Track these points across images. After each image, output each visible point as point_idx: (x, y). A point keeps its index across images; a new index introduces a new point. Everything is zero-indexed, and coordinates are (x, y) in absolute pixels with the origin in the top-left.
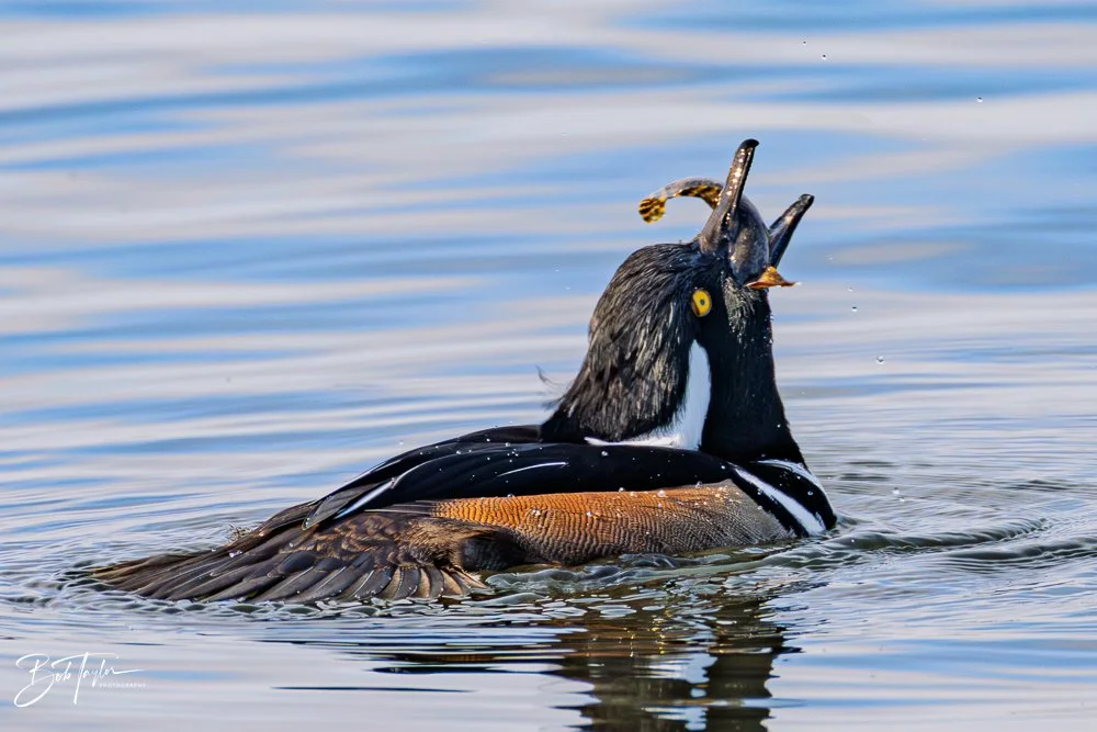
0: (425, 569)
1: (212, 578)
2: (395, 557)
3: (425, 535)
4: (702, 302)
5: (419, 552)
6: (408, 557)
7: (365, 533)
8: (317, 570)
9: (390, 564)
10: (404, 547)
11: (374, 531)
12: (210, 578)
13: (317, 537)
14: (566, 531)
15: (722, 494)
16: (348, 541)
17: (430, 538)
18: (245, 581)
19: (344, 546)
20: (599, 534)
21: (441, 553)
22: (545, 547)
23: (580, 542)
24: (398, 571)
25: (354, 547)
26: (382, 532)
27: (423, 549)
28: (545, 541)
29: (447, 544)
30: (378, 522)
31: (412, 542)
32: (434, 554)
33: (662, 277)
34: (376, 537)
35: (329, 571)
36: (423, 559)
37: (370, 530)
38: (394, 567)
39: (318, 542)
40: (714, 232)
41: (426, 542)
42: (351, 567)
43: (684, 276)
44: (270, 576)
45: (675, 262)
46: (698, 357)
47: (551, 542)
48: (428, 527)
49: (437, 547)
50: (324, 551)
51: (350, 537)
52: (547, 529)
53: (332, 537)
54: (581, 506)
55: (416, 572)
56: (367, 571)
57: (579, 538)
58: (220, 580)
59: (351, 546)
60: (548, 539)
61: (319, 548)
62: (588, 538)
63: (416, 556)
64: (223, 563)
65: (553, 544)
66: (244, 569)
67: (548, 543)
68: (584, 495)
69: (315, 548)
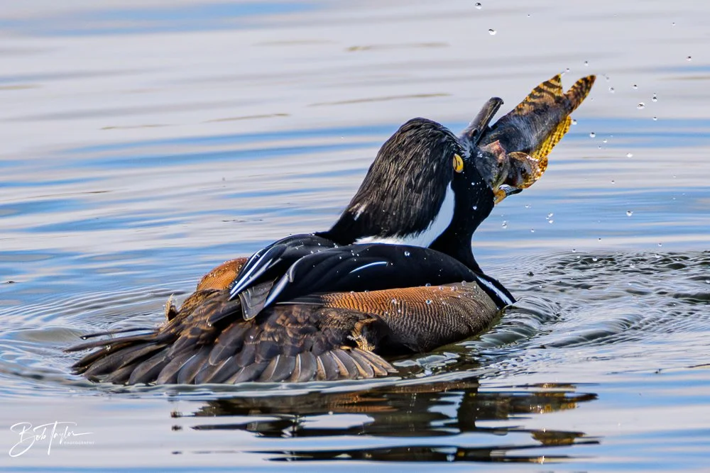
52: (404, 313)
60: (407, 321)
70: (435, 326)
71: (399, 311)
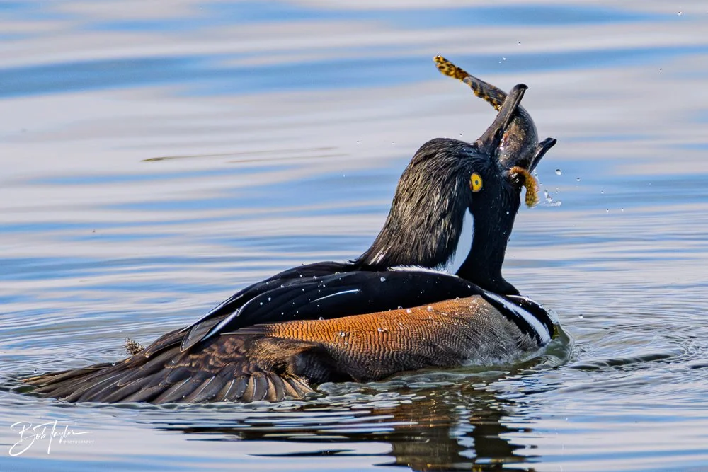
0: (270, 376)
1: (119, 388)
2: (248, 369)
3: (268, 352)
4: (477, 182)
5: (265, 364)
6: (257, 369)
7: (224, 352)
8: (196, 380)
9: (244, 374)
10: (254, 362)
11: (232, 351)
12: (116, 388)
13: (191, 356)
14: (366, 346)
15: (475, 305)
16: (214, 359)
17: (271, 354)
18: (143, 390)
19: (211, 363)
20: (389, 345)
21: (280, 364)
22: (351, 357)
23: (377, 352)
24: (251, 379)
25: (218, 364)
26: (237, 351)
27: (266, 362)
28: (351, 354)
29: (284, 358)
30: (233, 344)
31: (259, 357)
32: (275, 365)
33: (451, 159)
34: (233, 355)
35: (203, 380)
36: (267, 370)
37: (228, 350)
38: (249, 376)
39: (193, 360)
40: (488, 139)
41: (268, 357)
42: (219, 376)
43: (465, 161)
44: (161, 385)
45: (461, 151)
46: (468, 219)
47: (355, 354)
48: (268, 346)
49: (276, 360)
50: (197, 367)
51: (215, 356)
52: (351, 345)
53: (201, 356)
54: (373, 324)
55: (264, 379)
56: (230, 379)
57: (376, 349)
58: (125, 390)
59: (216, 363)
60: (353, 352)
61: (193, 365)
62: (382, 348)
63: (263, 368)
64: (126, 376)
65: (357, 355)
66: (140, 381)
67: (353, 355)
68: (374, 315)
69: (191, 364)
70: (387, 352)
71: (346, 343)
